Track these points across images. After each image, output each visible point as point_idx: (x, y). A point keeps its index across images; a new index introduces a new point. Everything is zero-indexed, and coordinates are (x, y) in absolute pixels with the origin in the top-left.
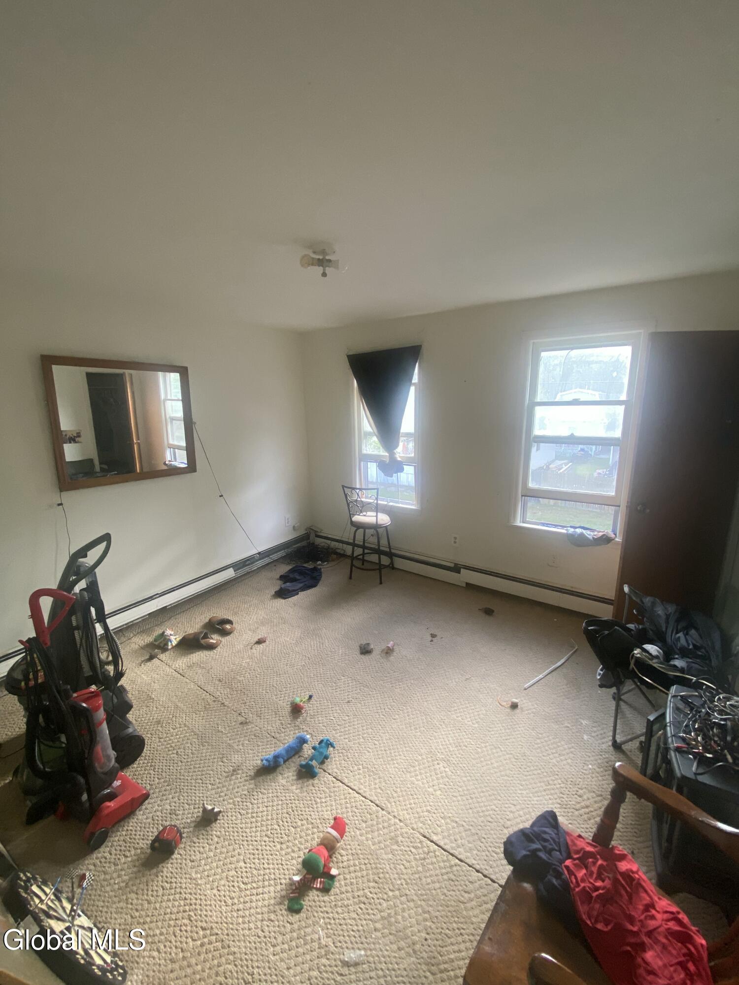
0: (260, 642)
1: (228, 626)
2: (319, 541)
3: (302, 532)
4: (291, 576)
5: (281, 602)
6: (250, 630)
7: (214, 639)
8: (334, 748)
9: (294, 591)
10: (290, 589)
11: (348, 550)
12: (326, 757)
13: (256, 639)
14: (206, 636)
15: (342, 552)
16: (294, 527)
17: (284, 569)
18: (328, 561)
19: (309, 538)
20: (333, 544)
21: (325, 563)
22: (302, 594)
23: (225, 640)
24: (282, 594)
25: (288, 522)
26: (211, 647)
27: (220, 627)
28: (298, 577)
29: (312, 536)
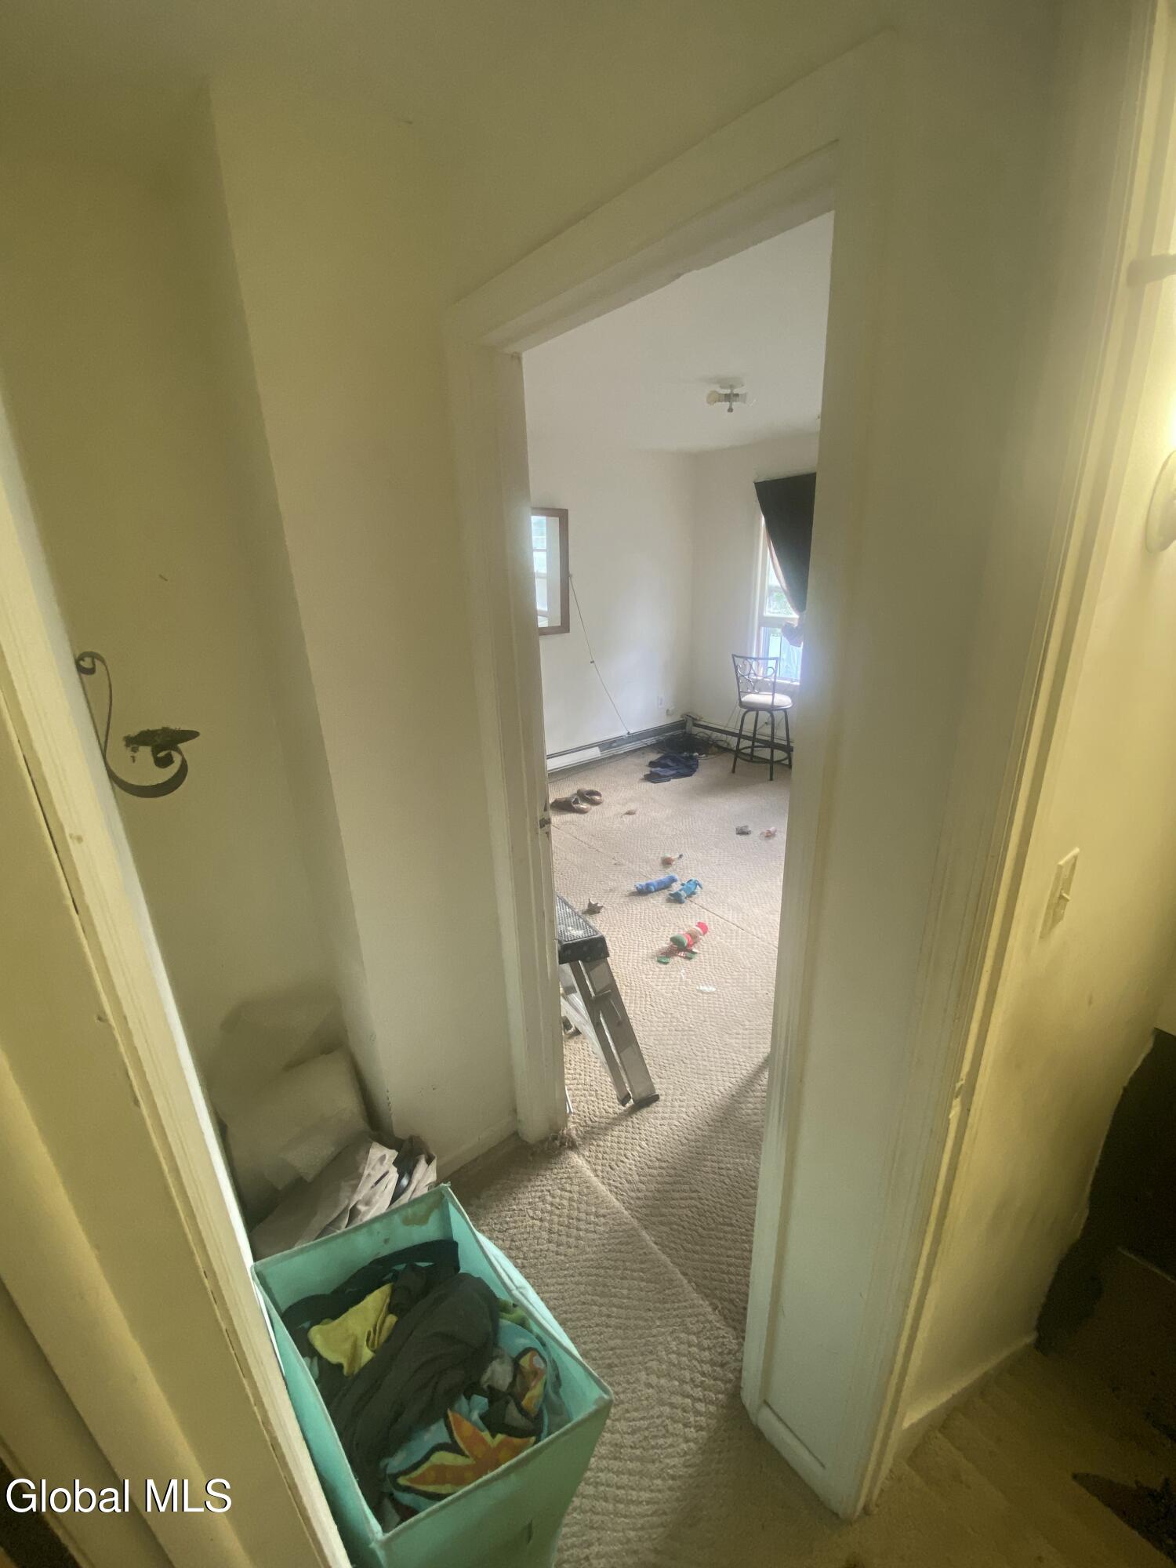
0: (629, 813)
1: (597, 798)
2: (696, 730)
3: (677, 718)
4: (663, 762)
5: (649, 785)
6: (619, 804)
7: (584, 806)
8: (701, 888)
9: (665, 776)
10: (661, 774)
11: (733, 741)
12: (694, 893)
13: (626, 811)
14: (576, 802)
15: (725, 745)
16: (668, 711)
17: (654, 757)
18: (707, 754)
19: (685, 728)
20: (715, 735)
21: (704, 755)
22: (673, 781)
23: (594, 808)
24: (652, 778)
25: (661, 704)
26: (582, 812)
27: (589, 797)
28: (670, 763)
29: (689, 724)
